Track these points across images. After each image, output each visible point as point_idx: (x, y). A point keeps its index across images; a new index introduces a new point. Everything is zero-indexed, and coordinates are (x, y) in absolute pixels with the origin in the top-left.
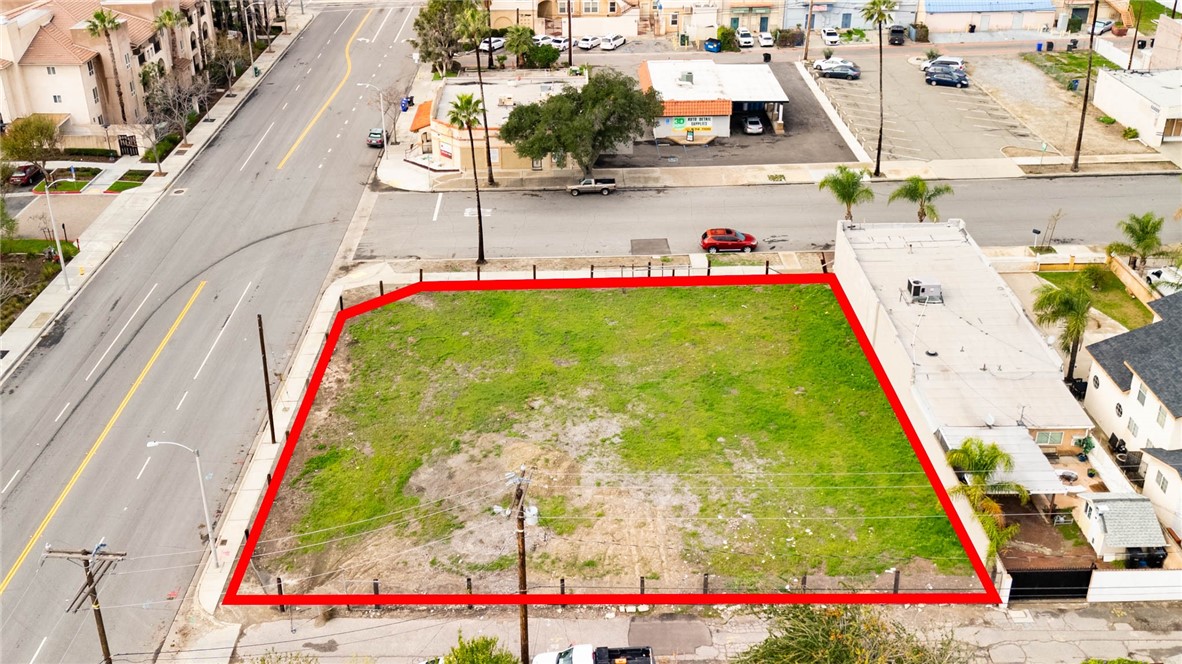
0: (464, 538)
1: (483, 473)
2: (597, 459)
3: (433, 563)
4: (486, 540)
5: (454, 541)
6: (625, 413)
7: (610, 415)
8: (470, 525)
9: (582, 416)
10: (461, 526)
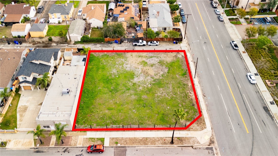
0: (157, 61)
1: (157, 71)
2: (139, 73)
3: (161, 58)
4: (154, 60)
5: (158, 60)
6: (133, 83)
7: (136, 82)
8: (157, 63)
9: (141, 82)
10: (158, 62)
